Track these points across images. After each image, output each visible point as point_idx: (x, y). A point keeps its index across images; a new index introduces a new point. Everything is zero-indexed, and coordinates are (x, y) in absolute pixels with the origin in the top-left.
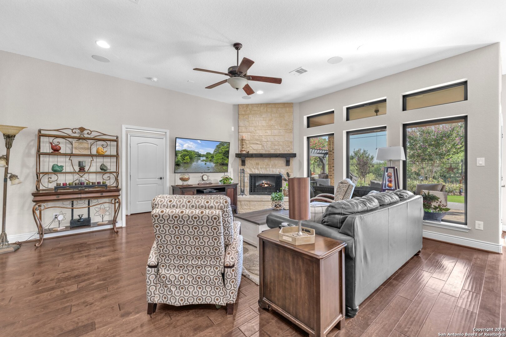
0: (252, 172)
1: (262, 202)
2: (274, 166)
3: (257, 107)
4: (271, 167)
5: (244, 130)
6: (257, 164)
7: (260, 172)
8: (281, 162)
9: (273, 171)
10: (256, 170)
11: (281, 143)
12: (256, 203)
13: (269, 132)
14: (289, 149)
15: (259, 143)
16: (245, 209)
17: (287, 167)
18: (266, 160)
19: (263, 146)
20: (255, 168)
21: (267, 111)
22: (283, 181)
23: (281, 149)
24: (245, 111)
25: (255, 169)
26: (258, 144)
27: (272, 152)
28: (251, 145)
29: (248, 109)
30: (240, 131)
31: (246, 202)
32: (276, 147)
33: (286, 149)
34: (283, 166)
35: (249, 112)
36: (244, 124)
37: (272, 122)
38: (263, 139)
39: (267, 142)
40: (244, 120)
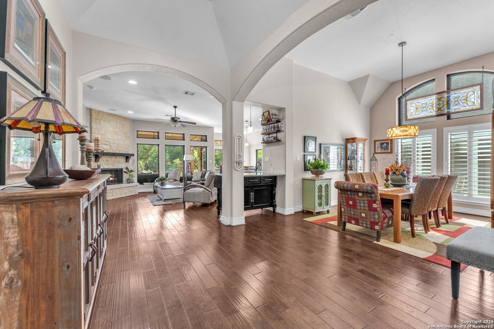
0: (103, 167)
1: (121, 189)
2: (119, 162)
3: (107, 115)
4: (116, 163)
5: (96, 132)
6: (107, 161)
7: (109, 167)
8: (123, 159)
9: (118, 166)
10: (106, 165)
11: (123, 146)
13: (115, 137)
14: (127, 150)
15: (108, 144)
16: (109, 196)
17: (127, 163)
18: (113, 158)
19: (111, 147)
20: (105, 164)
21: (113, 120)
22: (124, 174)
23: (123, 150)
24: (97, 116)
25: (105, 165)
26: (107, 145)
27: (117, 152)
28: (102, 145)
29: (100, 115)
30: (93, 132)
32: (120, 148)
33: (126, 150)
34: (124, 162)
35: (100, 117)
36: (97, 127)
37: (117, 130)
38: (111, 141)
39: (114, 144)
40: (96, 124)
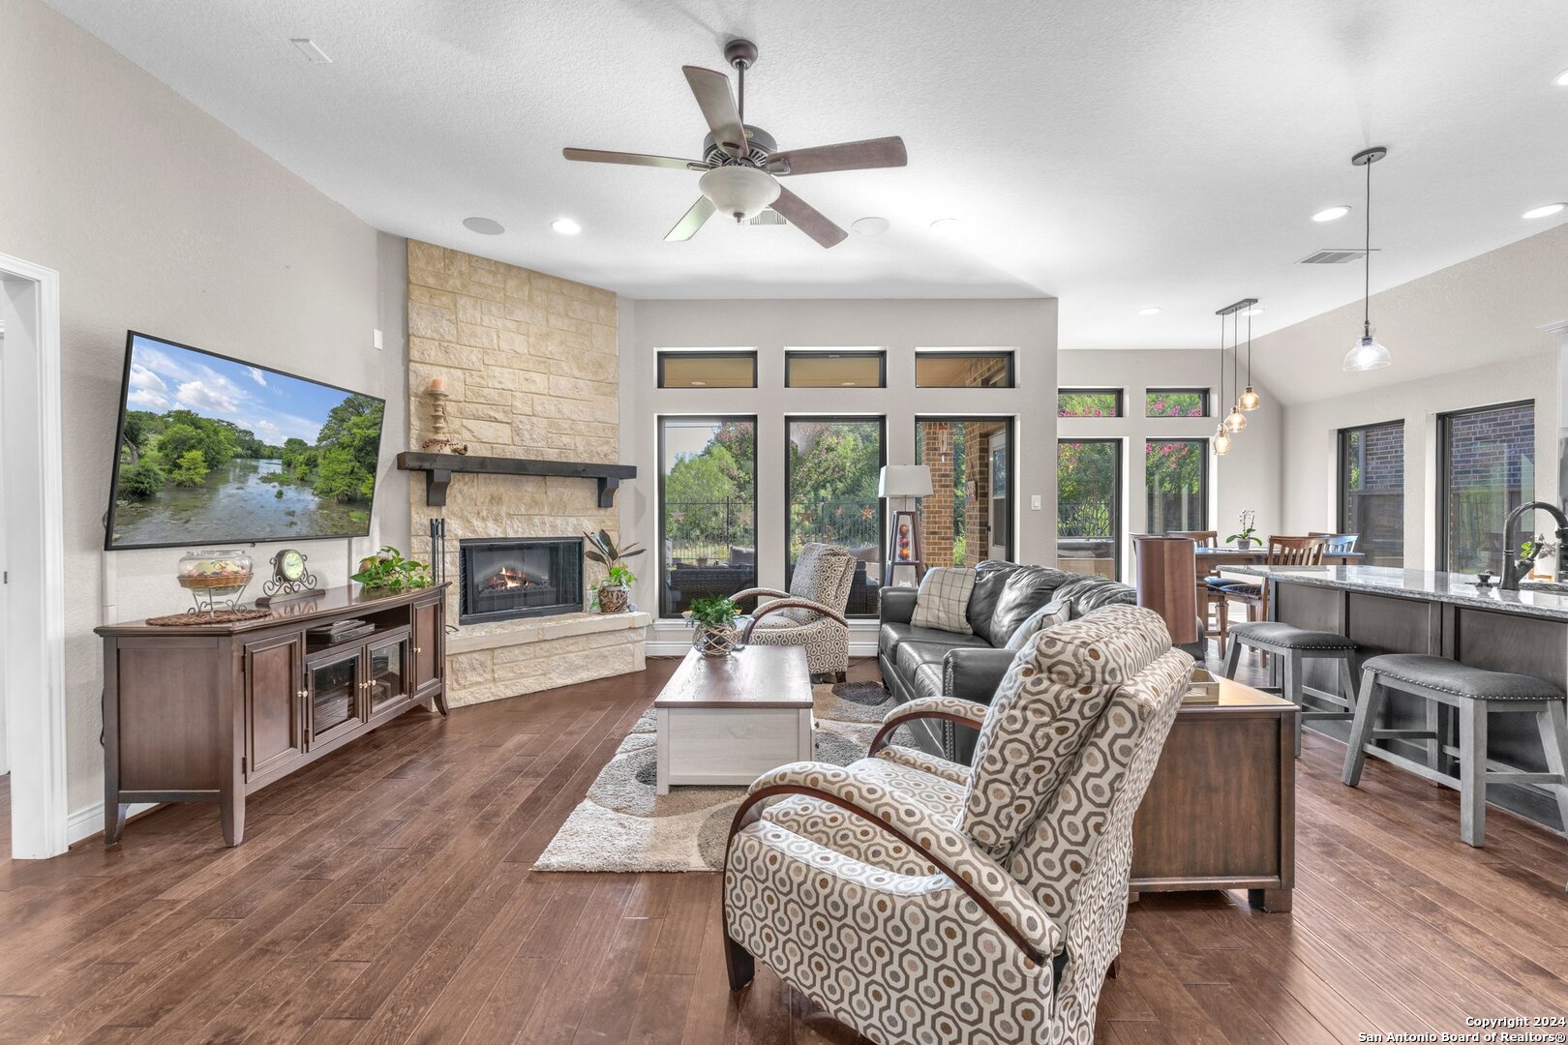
0: (474, 532)
1: (543, 645)
2: (560, 508)
3: (495, 274)
4: (546, 510)
5: (434, 353)
6: (496, 500)
7: (505, 532)
8: (582, 494)
9: (554, 527)
10: (490, 524)
11: (582, 427)
12: (517, 651)
13: (540, 382)
14: (605, 448)
15: (500, 416)
16: (472, 685)
17: (602, 512)
18: (530, 487)
19: (517, 431)
20: (484, 513)
21: (530, 298)
22: (587, 562)
23: (581, 449)
24: (437, 275)
25: (483, 519)
26: (496, 420)
27: (552, 455)
28: (470, 423)
29: (454, 271)
30: (415, 354)
31: (476, 655)
32: (566, 439)
33: (599, 449)
34: (588, 509)
35: (458, 283)
36: (436, 331)
37: (552, 347)
38: (517, 403)
39: (534, 419)
40: (434, 313)
